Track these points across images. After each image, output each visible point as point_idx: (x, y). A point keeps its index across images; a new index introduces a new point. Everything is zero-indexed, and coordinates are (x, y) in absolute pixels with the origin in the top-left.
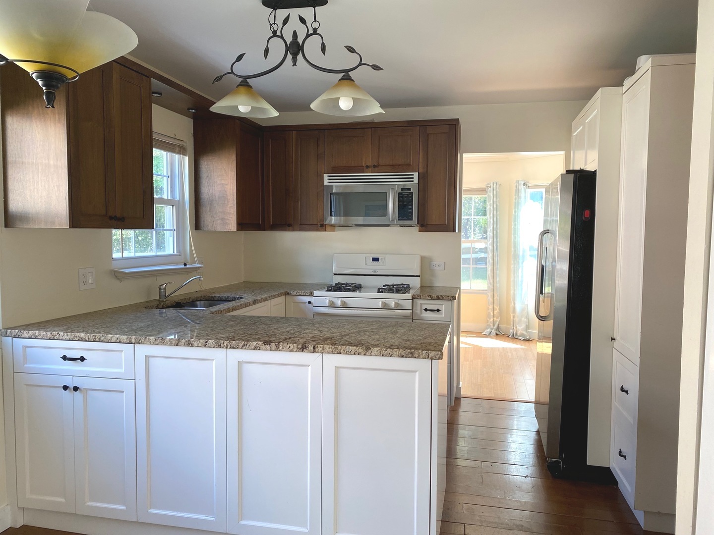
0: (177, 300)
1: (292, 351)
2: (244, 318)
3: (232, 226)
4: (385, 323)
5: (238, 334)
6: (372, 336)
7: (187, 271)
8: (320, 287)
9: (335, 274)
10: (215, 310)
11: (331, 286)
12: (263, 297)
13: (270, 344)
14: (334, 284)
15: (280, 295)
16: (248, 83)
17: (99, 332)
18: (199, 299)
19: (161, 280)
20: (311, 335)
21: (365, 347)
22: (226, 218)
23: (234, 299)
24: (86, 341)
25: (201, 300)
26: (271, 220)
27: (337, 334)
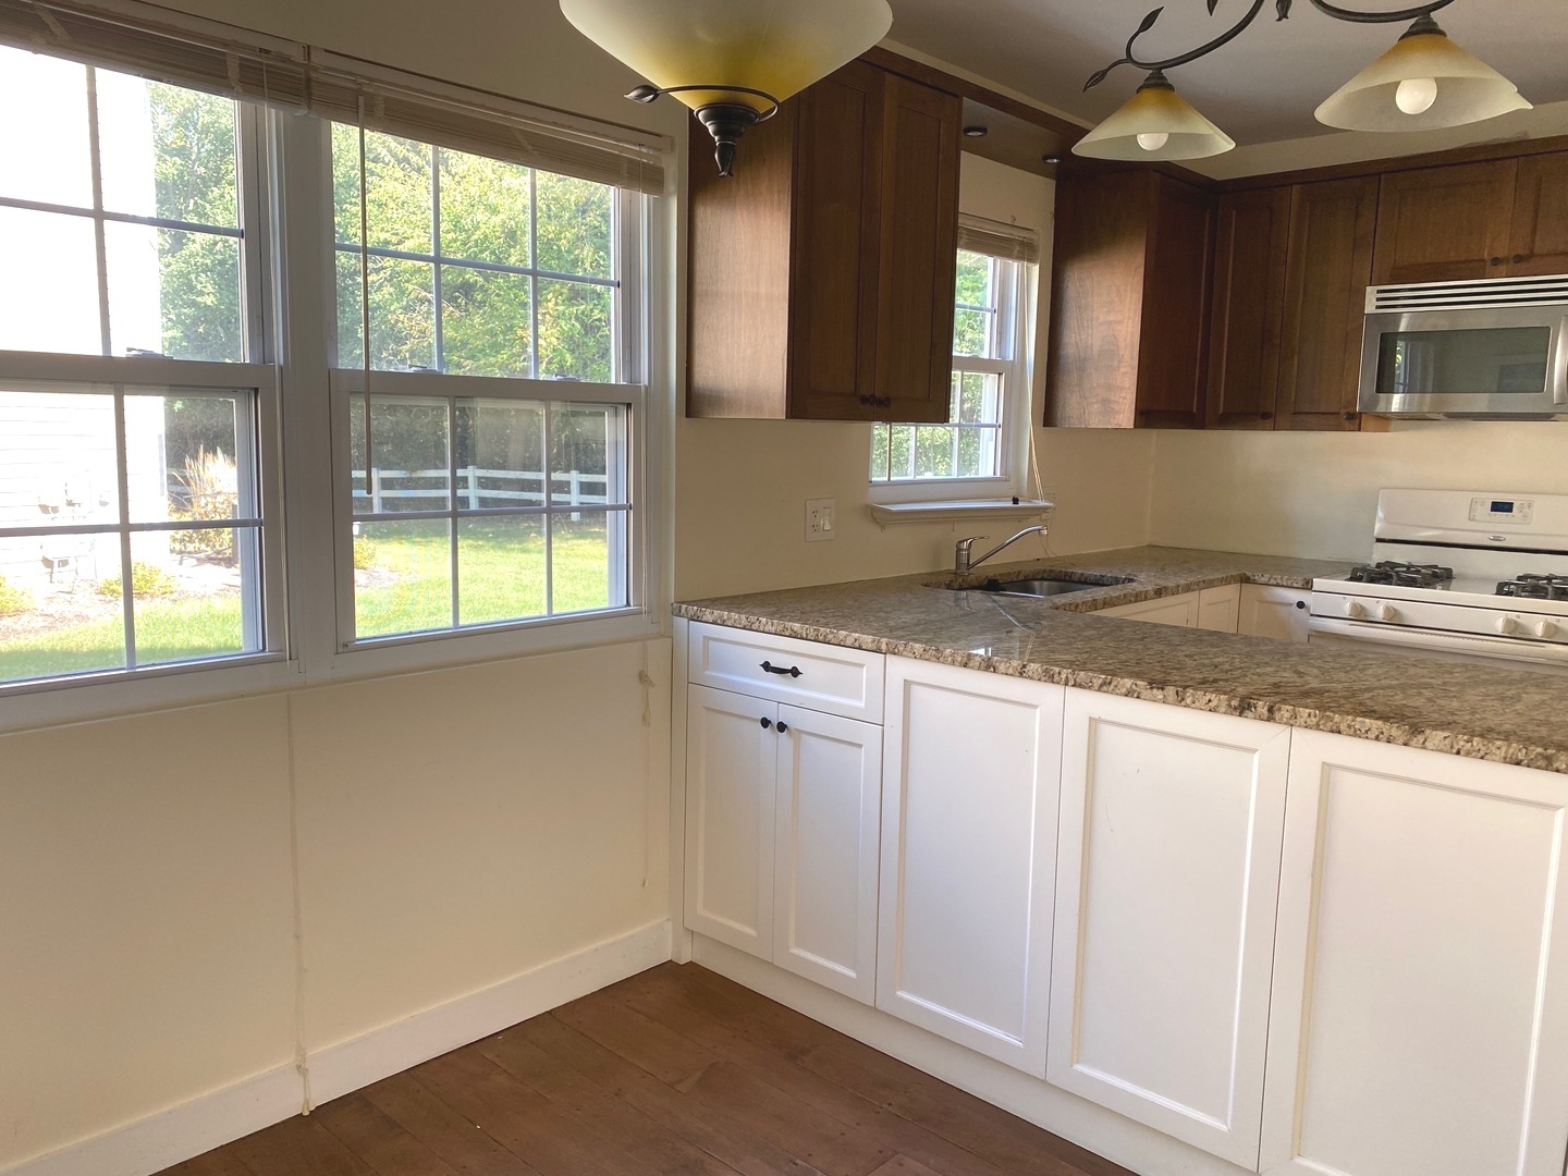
0: (991, 574)
1: (1215, 711)
2: (1119, 625)
3: (1125, 416)
4: (1488, 673)
5: (1095, 659)
6: (1438, 701)
7: (1017, 514)
8: (1332, 569)
9: (1379, 540)
10: (1063, 601)
11: (1364, 569)
12: (1182, 582)
13: (1163, 689)
14: (1373, 565)
15: (1226, 581)
16: (1164, 78)
17: (826, 625)
18: (1039, 577)
19: (964, 531)
20: (1273, 680)
21: (1410, 724)
22: (1113, 398)
23: (1116, 581)
24: (802, 638)
25: (1042, 579)
26: (1222, 403)
27: (1340, 686)
